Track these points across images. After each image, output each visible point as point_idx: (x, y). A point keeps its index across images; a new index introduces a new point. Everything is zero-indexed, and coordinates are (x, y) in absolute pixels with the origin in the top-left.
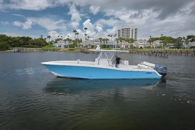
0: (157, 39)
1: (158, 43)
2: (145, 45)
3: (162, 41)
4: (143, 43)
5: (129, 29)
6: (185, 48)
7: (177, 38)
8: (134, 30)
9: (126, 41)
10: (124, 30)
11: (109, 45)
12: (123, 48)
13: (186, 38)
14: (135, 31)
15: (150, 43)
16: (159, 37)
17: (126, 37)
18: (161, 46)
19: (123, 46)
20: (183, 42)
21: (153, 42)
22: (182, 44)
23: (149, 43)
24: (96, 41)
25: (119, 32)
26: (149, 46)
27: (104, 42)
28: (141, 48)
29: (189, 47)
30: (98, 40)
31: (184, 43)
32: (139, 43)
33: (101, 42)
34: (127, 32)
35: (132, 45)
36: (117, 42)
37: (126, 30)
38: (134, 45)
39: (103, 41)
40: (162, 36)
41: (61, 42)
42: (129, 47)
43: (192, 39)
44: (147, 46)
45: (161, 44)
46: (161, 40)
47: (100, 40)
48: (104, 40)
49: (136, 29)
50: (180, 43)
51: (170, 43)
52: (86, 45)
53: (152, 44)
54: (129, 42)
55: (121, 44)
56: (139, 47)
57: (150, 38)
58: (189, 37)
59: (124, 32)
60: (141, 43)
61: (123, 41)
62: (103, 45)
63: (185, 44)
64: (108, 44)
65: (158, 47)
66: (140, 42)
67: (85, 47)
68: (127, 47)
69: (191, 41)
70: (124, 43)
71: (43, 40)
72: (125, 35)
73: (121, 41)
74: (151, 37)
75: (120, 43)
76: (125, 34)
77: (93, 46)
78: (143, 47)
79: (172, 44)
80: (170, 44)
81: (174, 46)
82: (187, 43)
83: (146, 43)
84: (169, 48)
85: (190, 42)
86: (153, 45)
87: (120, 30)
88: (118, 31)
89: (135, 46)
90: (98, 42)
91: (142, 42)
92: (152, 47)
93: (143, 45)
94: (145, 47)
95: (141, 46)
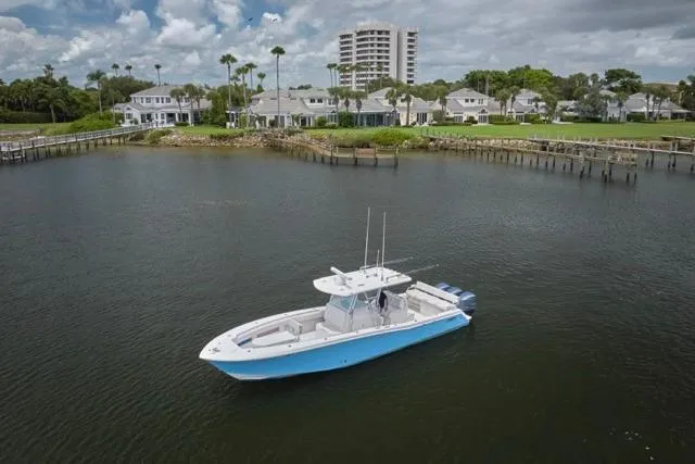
2: (483, 111)
5: (387, 33)
8: (405, 38)
10: (369, 36)
13: (602, 76)
14: (409, 40)
18: (539, 116)
22: (606, 105)
25: (343, 43)
26: (499, 113)
34: (379, 45)
35: (441, 113)
37: (376, 35)
41: (148, 100)
42: (429, 118)
44: (489, 113)
45: (537, 106)
49: (411, 34)
58: (613, 75)
59: (366, 46)
67: (272, 123)
71: (54, 84)
76: (372, 51)
78: (476, 118)
86: (509, 110)
87: (348, 36)
88: (343, 36)
89: (451, 115)
93: (474, 109)
94: (483, 119)
95: (470, 114)
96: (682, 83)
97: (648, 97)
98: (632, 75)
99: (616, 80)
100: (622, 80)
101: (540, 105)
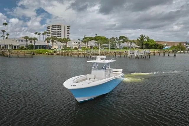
0: (92, 39)
2: (80, 46)
3: (97, 42)
4: (78, 43)
5: (61, 26)
6: (118, 49)
7: (111, 39)
8: (66, 28)
9: (58, 41)
10: (55, 27)
11: (37, 46)
12: (55, 49)
13: (118, 38)
14: (68, 29)
15: (85, 44)
16: (94, 37)
17: (57, 36)
18: (96, 47)
19: (54, 47)
20: (116, 42)
21: (88, 42)
22: (116, 44)
24: (20, 41)
25: (47, 29)
26: (84, 46)
27: (31, 42)
28: (76, 49)
29: (121, 48)
30: (23, 39)
31: (117, 44)
32: (73, 43)
33: (27, 41)
34: (58, 30)
35: (66, 46)
36: (48, 42)
37: (57, 27)
38: (67, 45)
39: (29, 40)
40: (97, 36)
42: (62, 48)
44: (82, 46)
45: (96, 44)
46: (95, 40)
47: (25, 39)
48: (31, 39)
49: (68, 27)
51: (105, 43)
52: (6, 46)
53: (87, 44)
54: (62, 42)
55: (53, 44)
56: (74, 48)
57: (84, 37)
58: (121, 38)
59: (54, 30)
61: (55, 41)
62: (29, 45)
64: (36, 44)
65: (93, 47)
66: (74, 43)
67: (3, 48)
68: (59, 47)
69: (123, 42)
70: (56, 43)
72: (56, 33)
73: (52, 41)
74: (86, 37)
75: (51, 43)
76: (56, 31)
77: (15, 47)
78: (78, 48)
79: (107, 45)
80: (104, 45)
81: (108, 47)
82: (119, 44)
83: (81, 44)
84: (104, 49)
86: (88, 46)
88: (48, 27)
89: (69, 47)
90: (22, 41)
91: (76, 43)
92: (87, 47)
93: (77, 45)
94: (80, 48)
95: (75, 47)
96: (138, 39)
97: (127, 42)
98: (126, 38)
99: (122, 39)
100: (123, 39)
101: (97, 44)
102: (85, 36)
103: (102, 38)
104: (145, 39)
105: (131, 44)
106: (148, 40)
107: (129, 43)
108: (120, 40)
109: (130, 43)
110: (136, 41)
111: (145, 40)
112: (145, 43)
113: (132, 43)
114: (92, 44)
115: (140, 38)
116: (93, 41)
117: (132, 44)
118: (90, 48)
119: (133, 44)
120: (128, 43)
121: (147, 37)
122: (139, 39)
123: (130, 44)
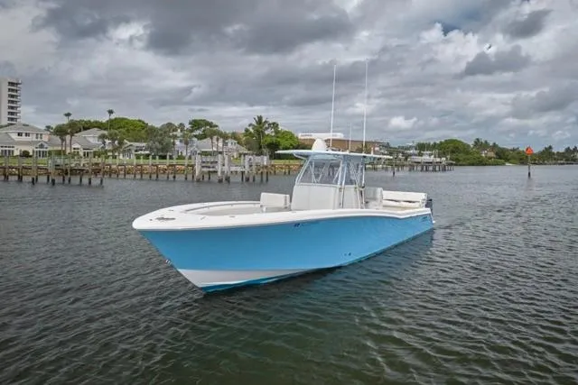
0: (87, 126)
1: (92, 138)
2: (42, 147)
4: (32, 138)
13: (188, 126)
14: (10, 90)
15: (63, 140)
18: (106, 152)
20: (175, 137)
21: (72, 135)
22: (174, 144)
23: (57, 139)
26: (60, 148)
28: (25, 154)
31: (177, 142)
32: (15, 136)
40: (113, 117)
43: (204, 131)
44: (50, 149)
45: (104, 143)
49: (12, 84)
50: (167, 139)
53: (68, 142)
56: (17, 153)
58: (196, 124)
60: (23, 138)
63: (183, 145)
65: (95, 152)
66: (19, 134)
69: (200, 137)
79: (144, 144)
80: (137, 144)
81: (147, 152)
82: (187, 143)
83: (45, 138)
84: (133, 157)
85: (195, 139)
86: (73, 146)
91: (27, 135)
92: (68, 151)
93: (32, 143)
94: (42, 154)
95: (24, 148)
96: (247, 130)
97: (212, 138)
98: (211, 125)
99: (198, 129)
100: (203, 128)
101: (107, 141)
102: (68, 115)
103: (133, 123)
104: (267, 129)
105: (225, 144)
106: (277, 132)
107: (218, 140)
108: (192, 131)
109: (221, 140)
110: (241, 136)
111: (266, 132)
112: (269, 140)
113: (230, 141)
114: (91, 140)
115: (254, 127)
116: (97, 132)
117: (229, 144)
118: (81, 154)
119: (231, 144)
120: (215, 141)
121: (274, 124)
122: (252, 130)
123: (220, 144)
